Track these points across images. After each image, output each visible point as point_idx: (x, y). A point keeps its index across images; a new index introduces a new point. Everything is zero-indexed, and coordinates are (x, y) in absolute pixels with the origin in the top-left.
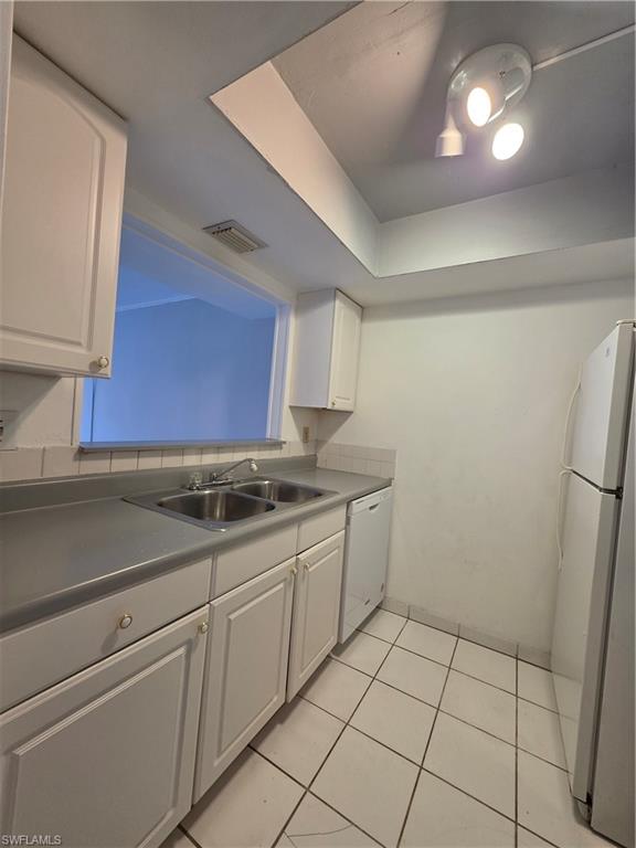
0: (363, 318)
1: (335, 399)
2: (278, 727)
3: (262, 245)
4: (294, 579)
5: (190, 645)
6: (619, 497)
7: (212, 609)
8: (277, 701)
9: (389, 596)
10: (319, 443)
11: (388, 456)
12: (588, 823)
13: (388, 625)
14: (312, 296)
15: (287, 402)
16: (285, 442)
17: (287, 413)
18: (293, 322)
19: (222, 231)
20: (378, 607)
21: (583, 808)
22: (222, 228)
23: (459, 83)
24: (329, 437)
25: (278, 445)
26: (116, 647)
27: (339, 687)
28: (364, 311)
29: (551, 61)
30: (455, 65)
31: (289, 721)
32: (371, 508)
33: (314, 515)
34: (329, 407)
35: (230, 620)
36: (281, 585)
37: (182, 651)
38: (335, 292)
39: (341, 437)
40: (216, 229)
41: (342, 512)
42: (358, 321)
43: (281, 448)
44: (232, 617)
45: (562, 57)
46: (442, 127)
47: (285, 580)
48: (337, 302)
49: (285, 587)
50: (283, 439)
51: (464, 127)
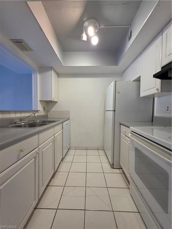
0: (58, 77)
1: (54, 98)
2: (53, 179)
3: (31, 50)
4: (54, 141)
5: (35, 158)
6: (115, 112)
7: (39, 148)
8: (53, 172)
9: (71, 146)
10: (48, 111)
11: (68, 112)
12: (113, 168)
13: (72, 152)
14: (44, 69)
15: (39, 99)
16: (39, 111)
17: (39, 102)
18: (38, 76)
19: (18, 42)
20: (69, 149)
21: (112, 166)
22: (18, 41)
23: (85, 24)
24: (52, 109)
25: (37, 111)
26: (20, 158)
27: (64, 167)
28: (59, 75)
29: (102, 27)
30: (85, 20)
31: (55, 177)
32: (67, 124)
33: (56, 126)
34: (52, 100)
35: (42, 151)
36: (51, 143)
37: (34, 159)
38: (51, 68)
39: (54, 109)
40: (16, 41)
41: (61, 125)
42: (57, 77)
43: (38, 112)
44: (43, 150)
45: (104, 27)
46: (82, 33)
47: (52, 141)
48: (52, 71)
49: (52, 144)
50: (38, 110)
51: (87, 35)
